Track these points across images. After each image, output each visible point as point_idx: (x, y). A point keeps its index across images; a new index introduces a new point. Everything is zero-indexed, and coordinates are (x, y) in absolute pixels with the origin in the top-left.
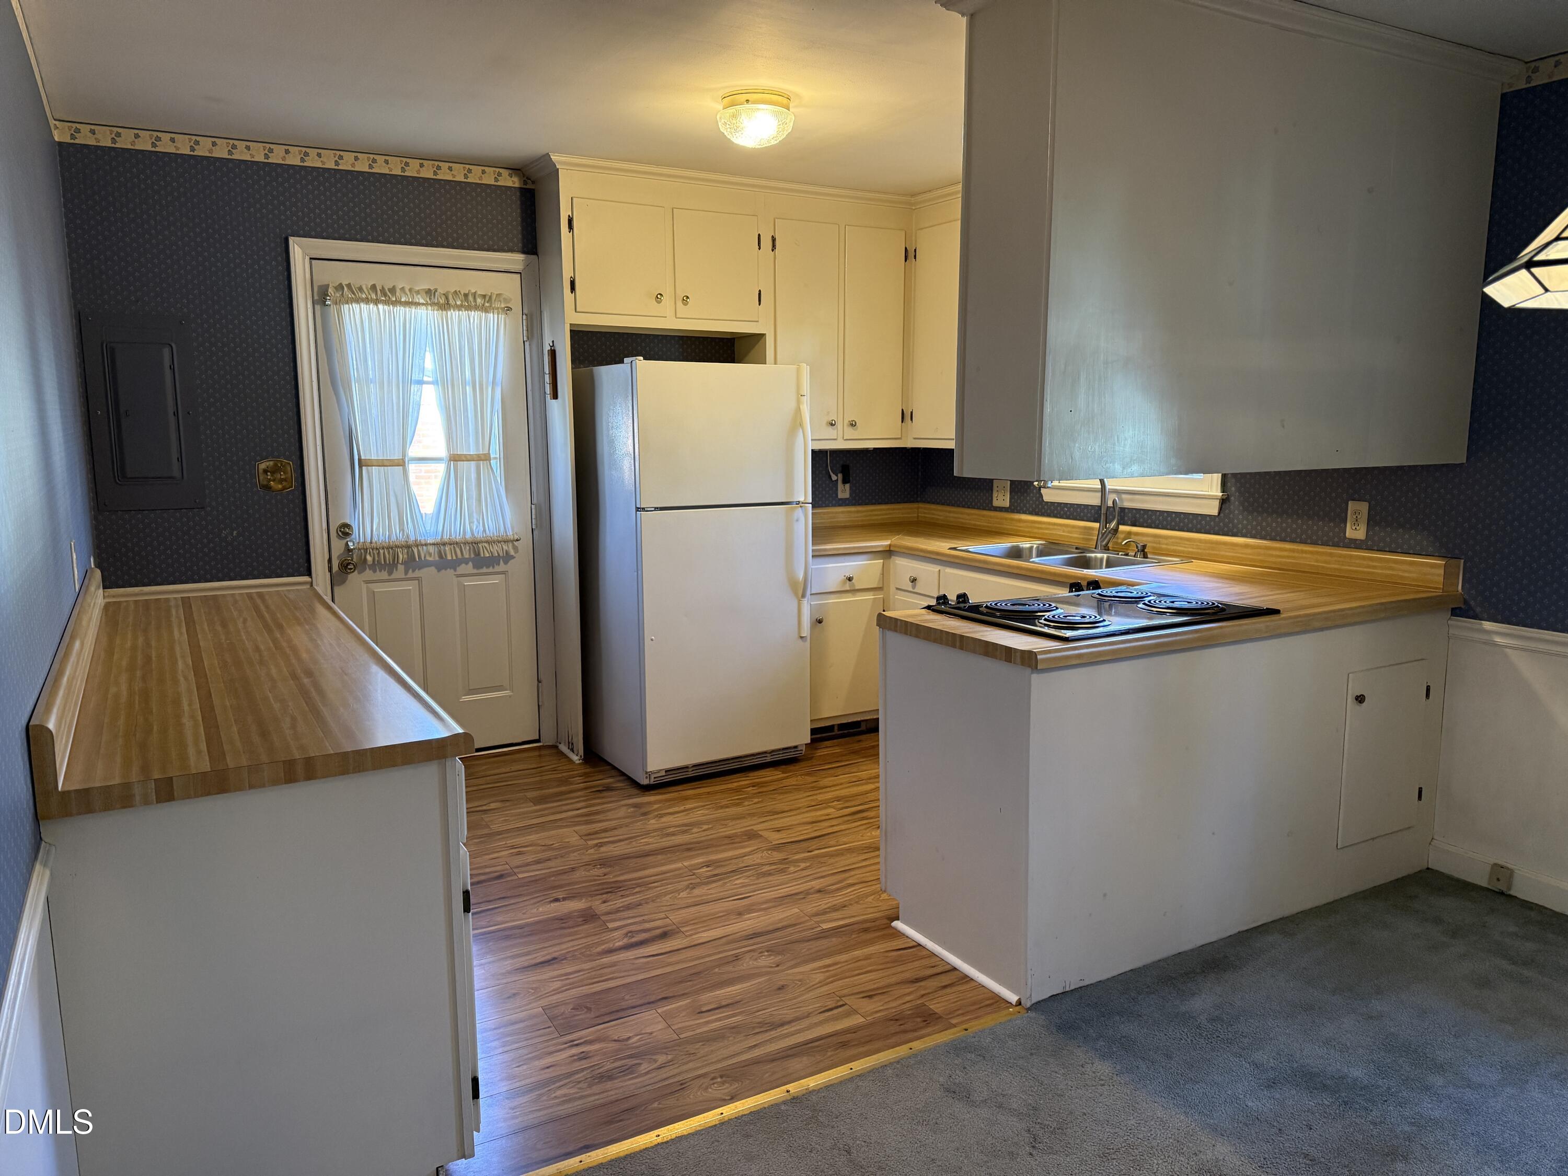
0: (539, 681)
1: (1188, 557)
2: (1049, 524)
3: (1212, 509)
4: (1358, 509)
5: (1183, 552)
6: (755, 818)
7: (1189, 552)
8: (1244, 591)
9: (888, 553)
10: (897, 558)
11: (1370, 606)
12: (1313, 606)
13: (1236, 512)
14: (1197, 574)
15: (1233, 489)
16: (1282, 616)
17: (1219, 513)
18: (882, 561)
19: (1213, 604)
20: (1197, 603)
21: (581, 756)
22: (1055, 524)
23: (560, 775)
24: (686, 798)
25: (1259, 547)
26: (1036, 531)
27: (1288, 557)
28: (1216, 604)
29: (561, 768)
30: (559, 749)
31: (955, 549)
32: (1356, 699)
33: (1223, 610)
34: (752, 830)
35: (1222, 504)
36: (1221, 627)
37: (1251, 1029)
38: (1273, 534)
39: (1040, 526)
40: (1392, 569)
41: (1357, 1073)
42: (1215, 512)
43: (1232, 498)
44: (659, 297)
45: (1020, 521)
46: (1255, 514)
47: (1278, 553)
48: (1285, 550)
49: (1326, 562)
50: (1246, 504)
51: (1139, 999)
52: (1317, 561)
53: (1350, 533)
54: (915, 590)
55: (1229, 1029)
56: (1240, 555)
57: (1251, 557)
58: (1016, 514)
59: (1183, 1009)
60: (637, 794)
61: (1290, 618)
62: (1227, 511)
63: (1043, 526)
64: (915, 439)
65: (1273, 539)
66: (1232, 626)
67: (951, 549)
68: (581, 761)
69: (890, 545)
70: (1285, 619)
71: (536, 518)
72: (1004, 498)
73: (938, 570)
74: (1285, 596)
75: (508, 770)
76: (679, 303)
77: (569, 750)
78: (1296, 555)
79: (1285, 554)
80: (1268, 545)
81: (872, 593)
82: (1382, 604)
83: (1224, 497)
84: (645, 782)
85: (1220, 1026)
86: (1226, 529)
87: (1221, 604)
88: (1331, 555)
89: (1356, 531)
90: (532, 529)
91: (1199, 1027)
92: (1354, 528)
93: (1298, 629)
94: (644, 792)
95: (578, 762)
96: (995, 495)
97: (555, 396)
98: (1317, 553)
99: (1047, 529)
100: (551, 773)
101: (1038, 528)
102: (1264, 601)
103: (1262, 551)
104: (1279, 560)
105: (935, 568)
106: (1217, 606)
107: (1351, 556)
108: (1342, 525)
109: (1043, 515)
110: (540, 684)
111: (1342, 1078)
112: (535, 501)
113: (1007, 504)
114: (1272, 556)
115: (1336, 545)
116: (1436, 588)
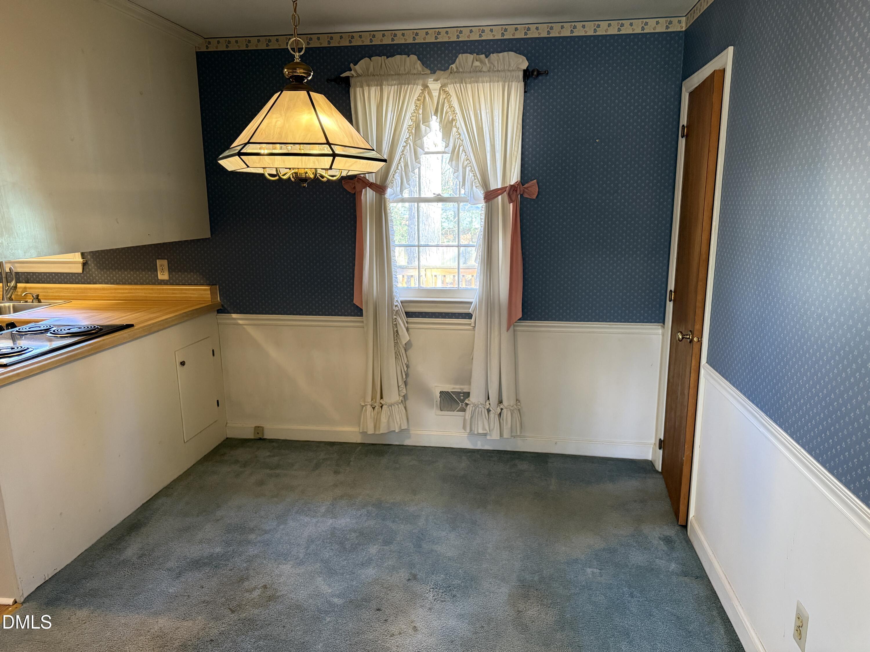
1: (68, 299)
3: (79, 269)
4: (162, 264)
5: (64, 296)
7: (68, 296)
8: (110, 316)
11: (180, 314)
12: (150, 319)
13: (93, 270)
14: (77, 309)
15: (89, 257)
16: (135, 327)
17: (83, 271)
19: (95, 327)
20: (85, 328)
25: (111, 289)
27: (129, 293)
28: (96, 327)
32: (181, 364)
33: (101, 329)
35: (84, 266)
36: (104, 340)
37: (161, 552)
38: (118, 281)
40: (186, 293)
41: (218, 550)
42: (80, 271)
43: (89, 262)
46: (105, 270)
48: (126, 289)
49: (150, 293)
50: (98, 265)
51: (94, 564)
52: (145, 294)
53: (160, 277)
55: (150, 558)
56: (101, 295)
59: (122, 558)
61: (141, 328)
62: (87, 270)
65: (118, 284)
66: (110, 338)
70: (137, 329)
74: (133, 315)
78: (133, 291)
79: (127, 291)
80: (116, 287)
82: (185, 313)
83: (84, 262)
85: (144, 558)
86: (89, 280)
87: (99, 326)
88: (152, 289)
89: (163, 275)
91: (133, 564)
93: (146, 334)
98: (144, 289)
102: (123, 320)
103: (113, 291)
104: (124, 295)
106: (98, 328)
107: (163, 289)
108: (155, 273)
111: (212, 555)
114: (119, 293)
115: (154, 284)
116: (208, 301)
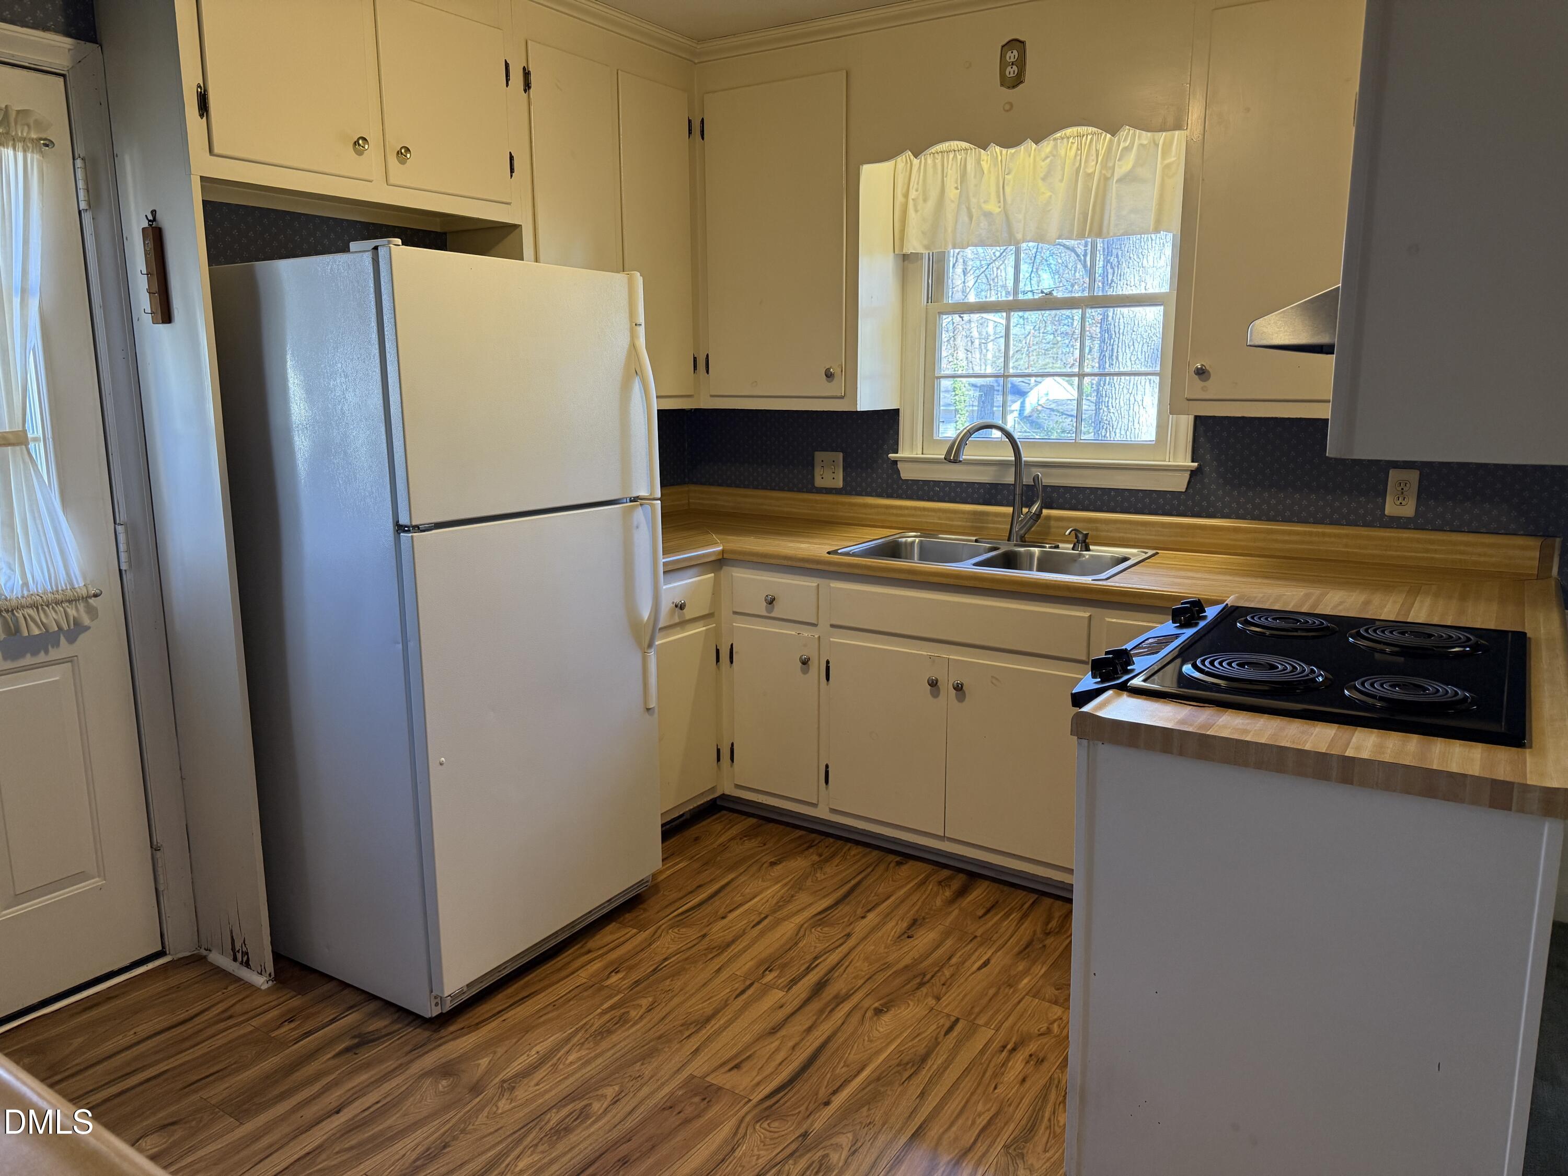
0: (155, 848)
1: (1147, 547)
2: (915, 508)
4: (1404, 477)
5: (1137, 540)
6: (675, 1046)
7: (1146, 541)
9: (720, 563)
10: (734, 569)
13: (1216, 488)
15: (1208, 457)
17: (1188, 489)
18: (713, 575)
21: (270, 975)
22: (924, 509)
23: (247, 1028)
24: (526, 1028)
25: (1253, 531)
26: (893, 518)
27: (1303, 542)
29: (238, 1008)
30: (211, 964)
31: (835, 552)
34: (692, 1077)
35: (1193, 476)
38: (1273, 513)
39: (899, 512)
40: (1464, 553)
42: (1183, 487)
43: (1207, 469)
44: (359, 144)
45: (866, 506)
46: (1243, 489)
47: (1286, 538)
48: (1297, 533)
49: (1358, 546)
50: (1229, 475)
53: (1391, 508)
54: (772, 615)
56: (1228, 542)
57: (1242, 543)
58: (853, 497)
60: (429, 1040)
62: (1198, 486)
63: (906, 512)
64: (712, 396)
65: (1271, 520)
67: (829, 553)
68: (270, 983)
69: (723, 551)
71: (128, 551)
72: (834, 475)
73: (815, 584)
75: (130, 1038)
76: (393, 160)
77: (236, 965)
79: (1300, 538)
80: (1269, 528)
81: (702, 623)
83: (1197, 468)
84: (432, 1011)
88: (1363, 537)
89: (1400, 507)
90: (120, 570)
92: (1398, 503)
94: (436, 1031)
95: (265, 987)
96: (818, 472)
97: (165, 314)
98: (1343, 535)
99: (909, 516)
100: (222, 1025)
101: (897, 515)
104: (1288, 546)
105: (809, 583)
107: (1393, 539)
108: (1379, 500)
109: (900, 497)
110: (158, 854)
112: (122, 517)
113: (840, 484)
114: (1276, 541)
115: (1372, 525)
116: (1531, 575)
